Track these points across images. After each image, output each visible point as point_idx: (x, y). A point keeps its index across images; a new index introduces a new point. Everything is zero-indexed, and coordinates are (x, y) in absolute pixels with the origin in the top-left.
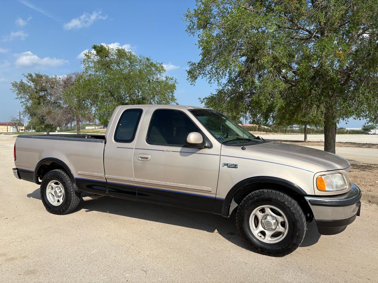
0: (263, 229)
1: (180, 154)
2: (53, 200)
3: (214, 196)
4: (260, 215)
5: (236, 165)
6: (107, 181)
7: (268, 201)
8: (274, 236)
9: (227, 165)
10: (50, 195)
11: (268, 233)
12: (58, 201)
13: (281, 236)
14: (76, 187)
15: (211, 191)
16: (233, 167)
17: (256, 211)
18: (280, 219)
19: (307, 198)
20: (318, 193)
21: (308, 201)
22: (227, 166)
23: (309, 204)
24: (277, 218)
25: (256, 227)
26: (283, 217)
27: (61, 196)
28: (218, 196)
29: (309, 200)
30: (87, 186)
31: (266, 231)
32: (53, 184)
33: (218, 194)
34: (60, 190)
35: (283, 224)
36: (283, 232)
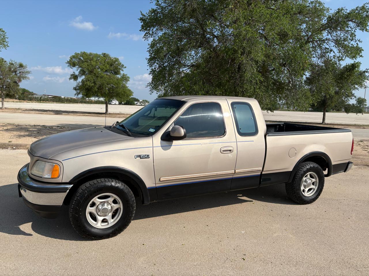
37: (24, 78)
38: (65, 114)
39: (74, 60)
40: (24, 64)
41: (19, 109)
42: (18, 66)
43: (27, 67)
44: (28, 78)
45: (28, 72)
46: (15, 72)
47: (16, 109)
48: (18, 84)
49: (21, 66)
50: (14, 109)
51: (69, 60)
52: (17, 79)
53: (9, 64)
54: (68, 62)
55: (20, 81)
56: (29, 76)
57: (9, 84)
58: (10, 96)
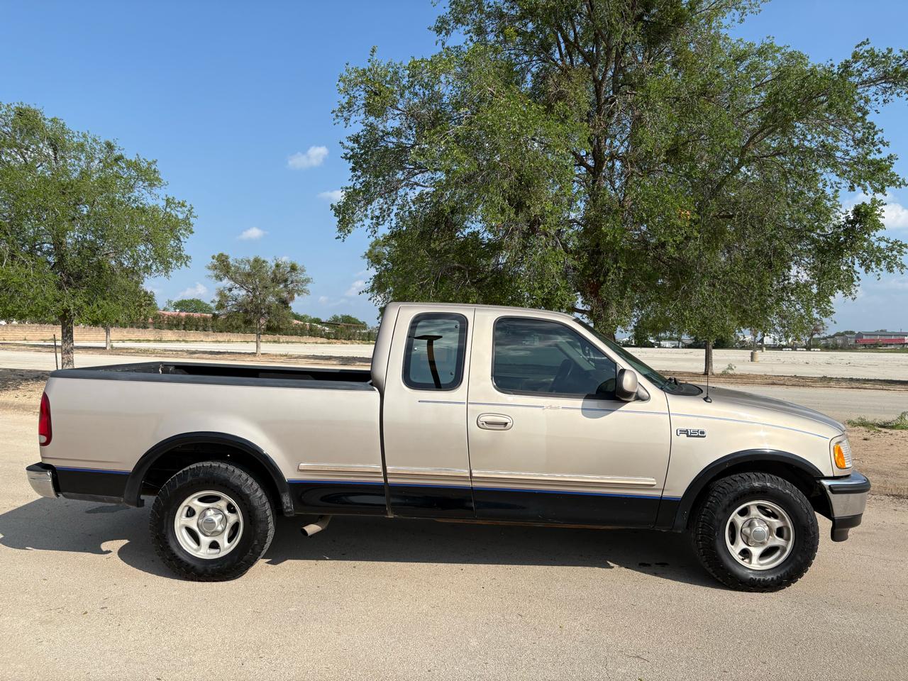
0: (745, 546)
1: (583, 414)
2: (195, 546)
3: (658, 494)
4: (740, 521)
5: (702, 433)
6: (389, 480)
7: (762, 493)
8: (764, 555)
9: (686, 432)
10: (184, 531)
11: (756, 551)
12: (214, 545)
13: (778, 553)
14: (290, 502)
15: (654, 485)
16: (698, 436)
17: (735, 515)
18: (777, 523)
19: (826, 483)
20: (838, 473)
21: (827, 487)
22: (686, 435)
23: (828, 491)
24: (769, 522)
25: (732, 543)
26: (783, 519)
27: (223, 531)
28: (666, 494)
29: (830, 486)
30: (323, 499)
31: (752, 549)
32: (196, 502)
33: (667, 490)
34: (220, 516)
35: (780, 533)
36: (783, 547)
37: (300, 292)
38: (361, 364)
39: (378, 249)
40: (299, 265)
41: (286, 355)
42: (289, 269)
43: (305, 271)
44: (308, 293)
45: (307, 281)
46: (286, 281)
47: (281, 355)
48: (290, 305)
49: (293, 268)
50: (276, 356)
51: (367, 252)
52: (285, 295)
53: (274, 267)
54: (366, 255)
55: (292, 298)
56: (309, 287)
57: (269, 307)
58: (272, 330)
